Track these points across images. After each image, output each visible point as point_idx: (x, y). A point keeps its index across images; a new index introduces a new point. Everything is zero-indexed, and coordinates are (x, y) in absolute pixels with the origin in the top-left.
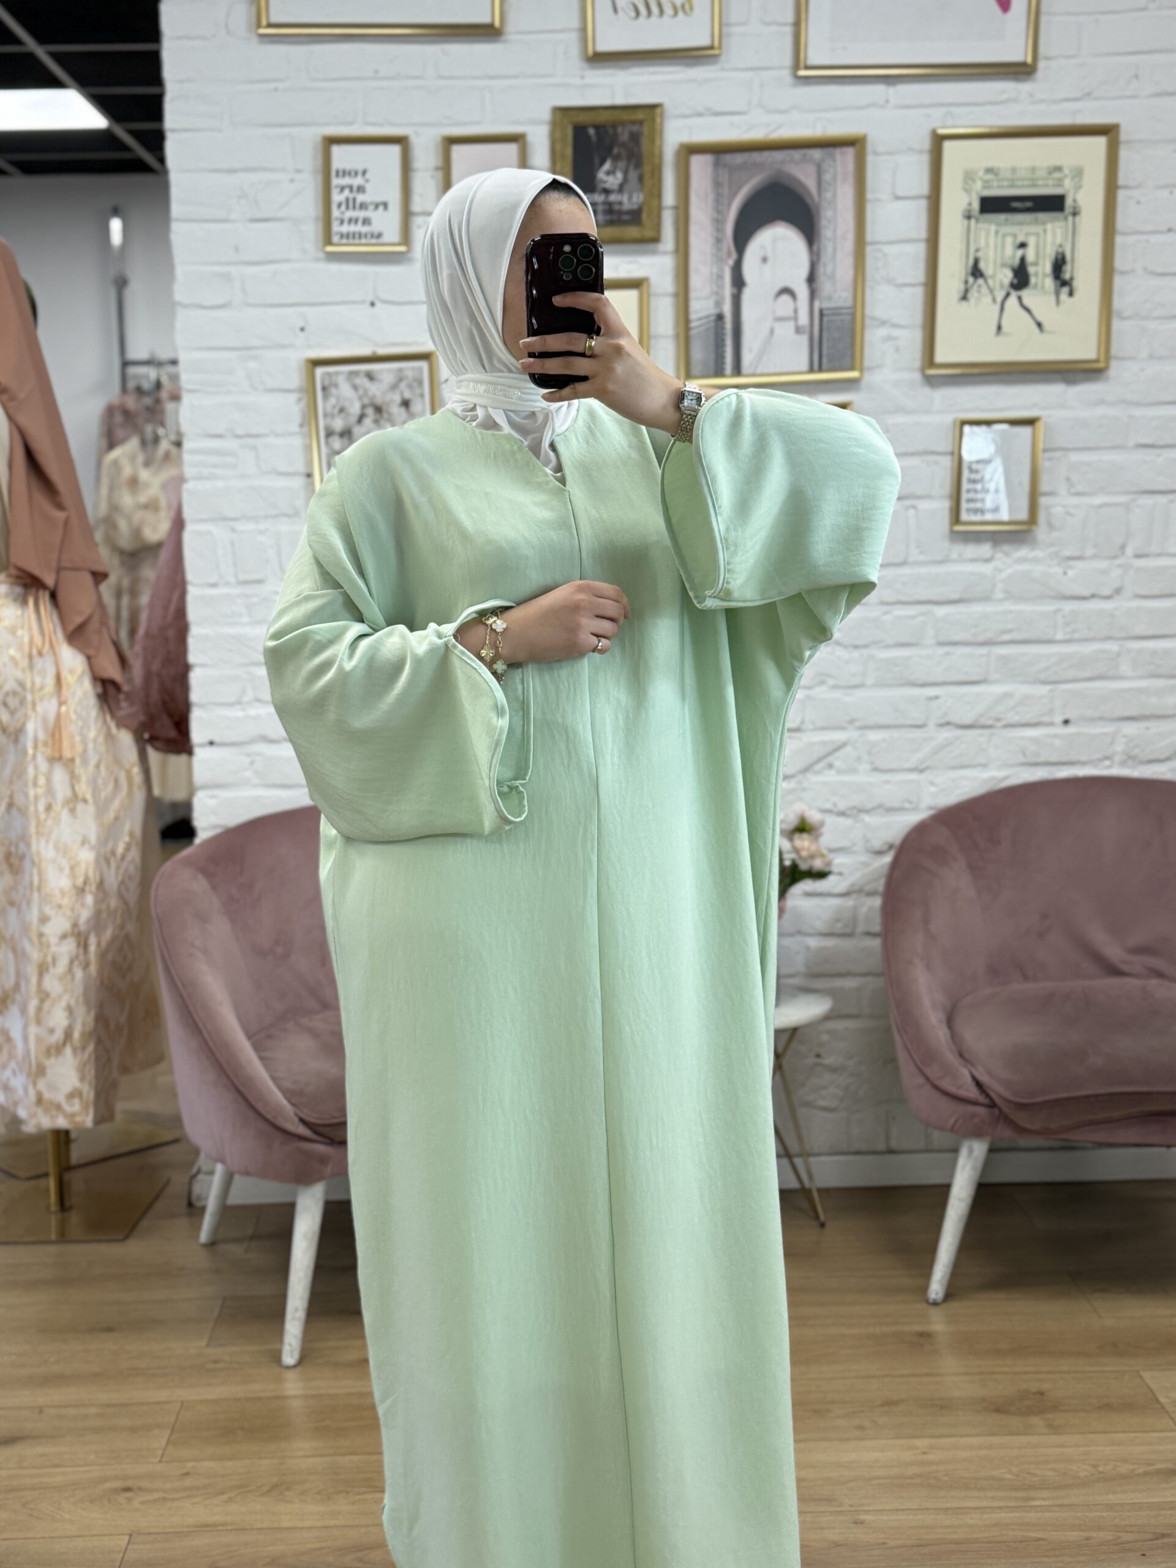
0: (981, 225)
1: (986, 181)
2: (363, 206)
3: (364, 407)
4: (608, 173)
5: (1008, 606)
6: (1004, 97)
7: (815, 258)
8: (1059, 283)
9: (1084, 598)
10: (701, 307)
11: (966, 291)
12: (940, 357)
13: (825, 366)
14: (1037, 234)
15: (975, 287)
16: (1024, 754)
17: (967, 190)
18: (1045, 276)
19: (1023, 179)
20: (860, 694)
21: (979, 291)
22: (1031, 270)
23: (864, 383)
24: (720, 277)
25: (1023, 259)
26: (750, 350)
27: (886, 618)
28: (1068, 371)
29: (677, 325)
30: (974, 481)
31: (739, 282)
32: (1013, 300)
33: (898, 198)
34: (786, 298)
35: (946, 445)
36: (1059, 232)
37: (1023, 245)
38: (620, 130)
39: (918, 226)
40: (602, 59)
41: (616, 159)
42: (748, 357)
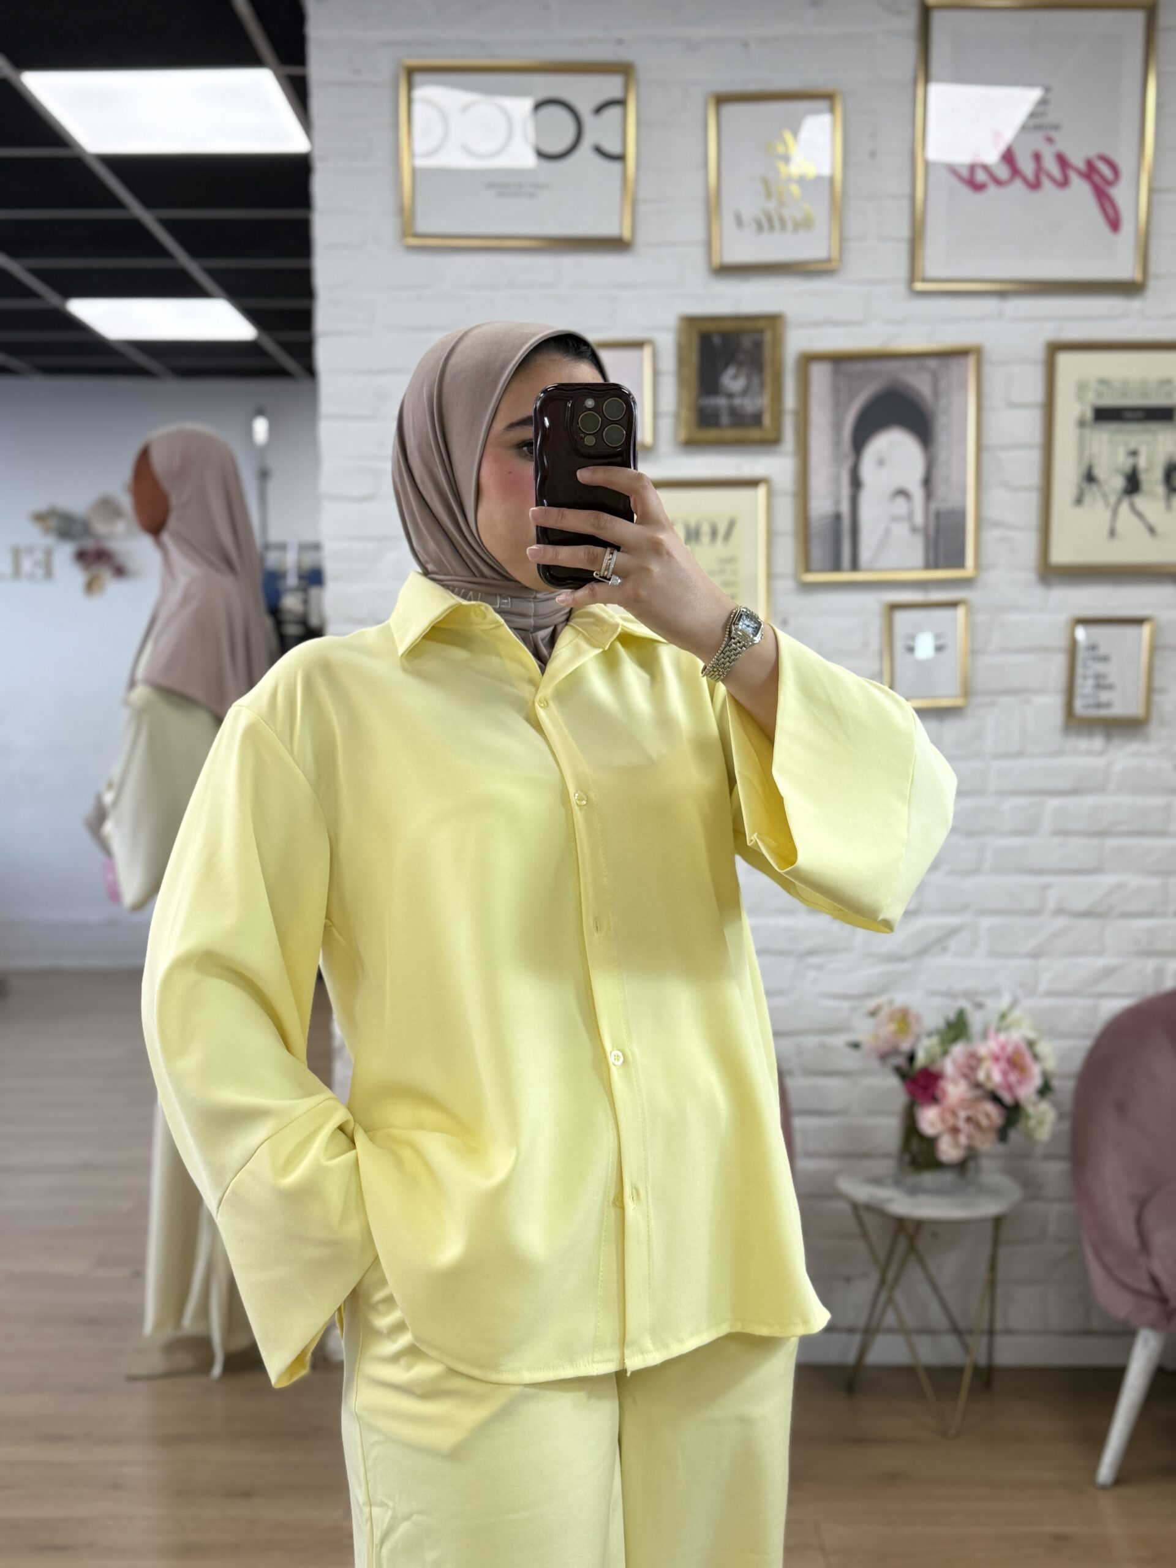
0: (1095, 434)
1: (1099, 392)
4: (732, 378)
5: (1122, 799)
6: (1115, 312)
7: (930, 461)
8: (1168, 490)
10: (821, 505)
11: (1081, 496)
12: (1054, 559)
14: (1148, 443)
15: (1089, 492)
16: (1138, 944)
17: (1080, 398)
19: (1134, 391)
20: (976, 879)
21: (1093, 496)
22: (1143, 477)
23: (979, 581)
24: (839, 478)
25: (1134, 467)
27: (1000, 807)
29: (798, 523)
30: (1088, 677)
31: (856, 483)
32: (1124, 507)
33: (1012, 405)
35: (1054, 643)
36: (1169, 440)
37: (1134, 453)
38: (743, 338)
39: (1033, 433)
40: (726, 271)
41: (740, 365)
42: (865, 554)
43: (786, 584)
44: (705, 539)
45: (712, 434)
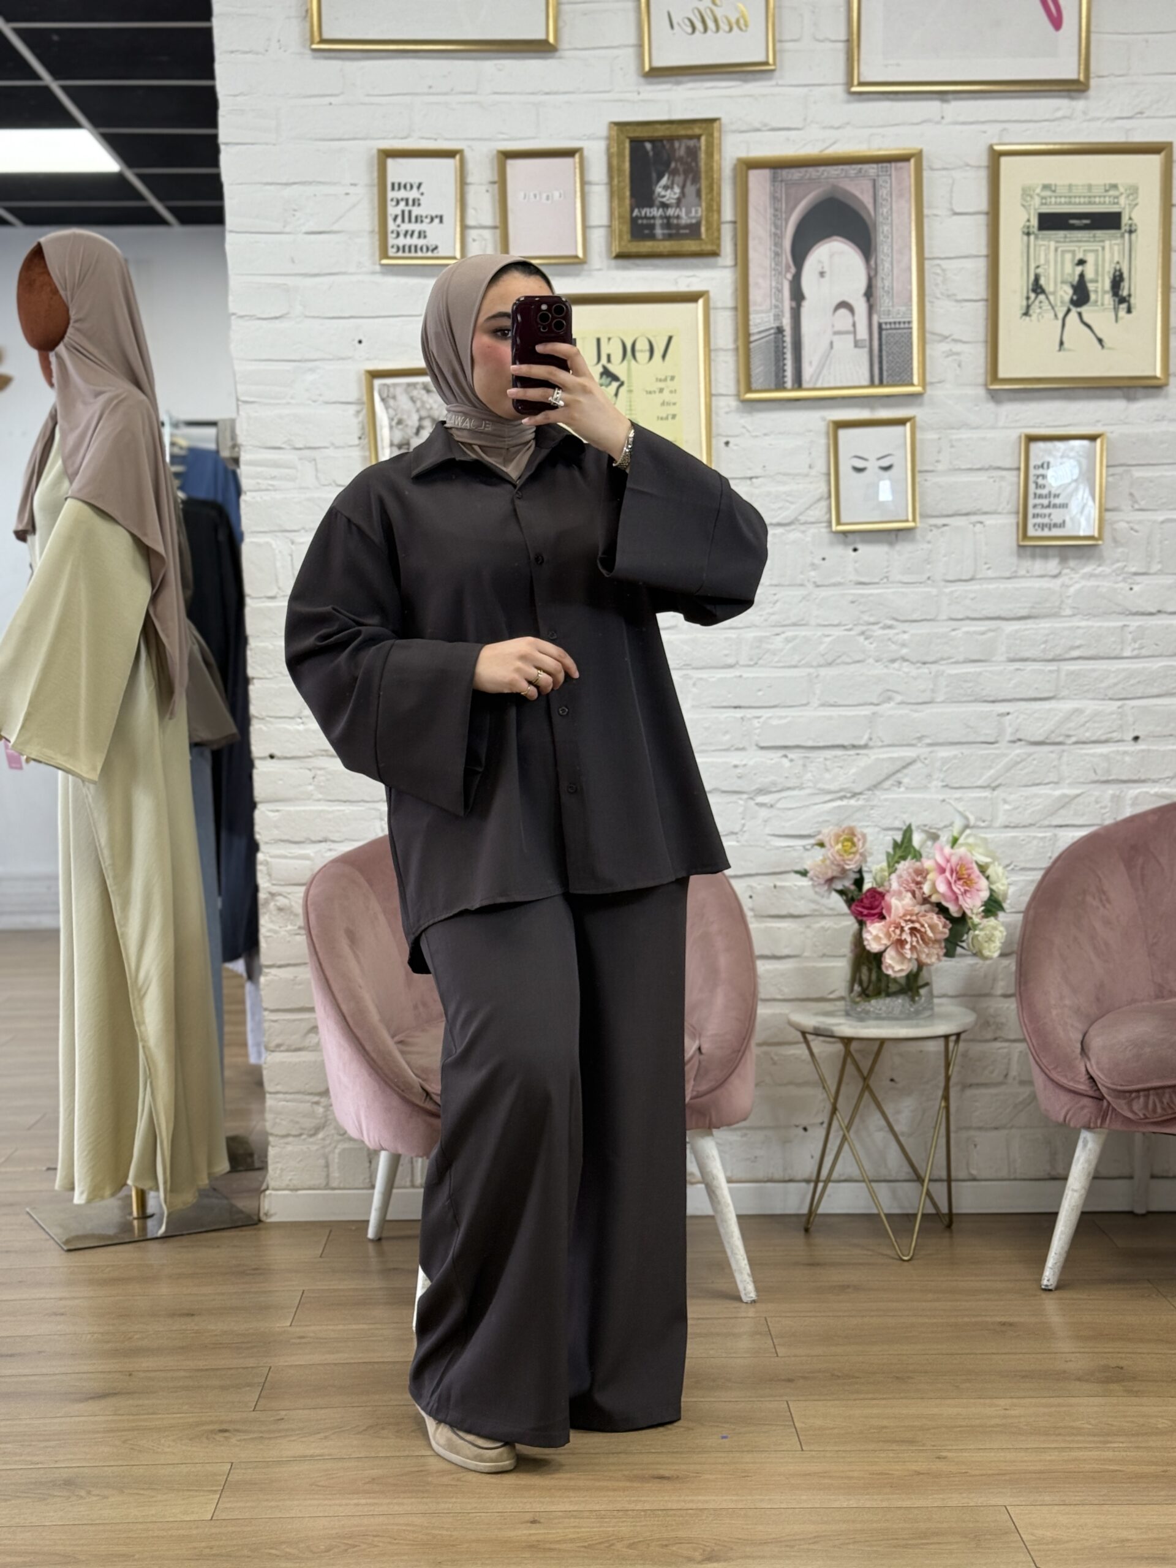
0: (1040, 242)
1: (1043, 198)
2: (419, 219)
3: (421, 419)
4: (666, 188)
5: (1076, 622)
6: (1059, 114)
7: (872, 273)
8: (1117, 299)
9: (1151, 614)
10: (761, 320)
11: (1028, 307)
12: (1002, 374)
13: (885, 382)
14: (1097, 251)
15: (1037, 302)
16: (1095, 772)
17: (1026, 207)
18: (1105, 292)
19: (1080, 197)
20: (928, 710)
21: (1040, 308)
22: (1091, 286)
23: (926, 396)
24: (780, 291)
25: (1082, 276)
26: (811, 363)
27: (953, 633)
28: (1129, 387)
29: (736, 340)
30: (1041, 496)
31: (798, 296)
32: (1073, 315)
33: (955, 214)
34: (843, 312)
35: (1010, 462)
36: (1116, 248)
37: (1082, 262)
38: (677, 144)
39: (977, 241)
40: (657, 74)
41: (674, 173)
42: (808, 372)
43: (727, 404)
44: (642, 355)
45: (646, 246)
